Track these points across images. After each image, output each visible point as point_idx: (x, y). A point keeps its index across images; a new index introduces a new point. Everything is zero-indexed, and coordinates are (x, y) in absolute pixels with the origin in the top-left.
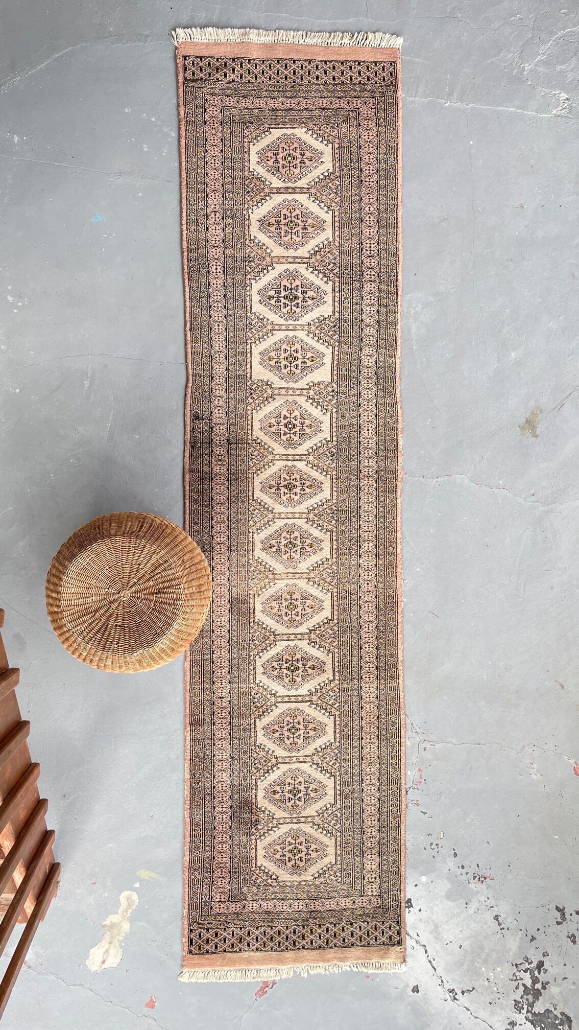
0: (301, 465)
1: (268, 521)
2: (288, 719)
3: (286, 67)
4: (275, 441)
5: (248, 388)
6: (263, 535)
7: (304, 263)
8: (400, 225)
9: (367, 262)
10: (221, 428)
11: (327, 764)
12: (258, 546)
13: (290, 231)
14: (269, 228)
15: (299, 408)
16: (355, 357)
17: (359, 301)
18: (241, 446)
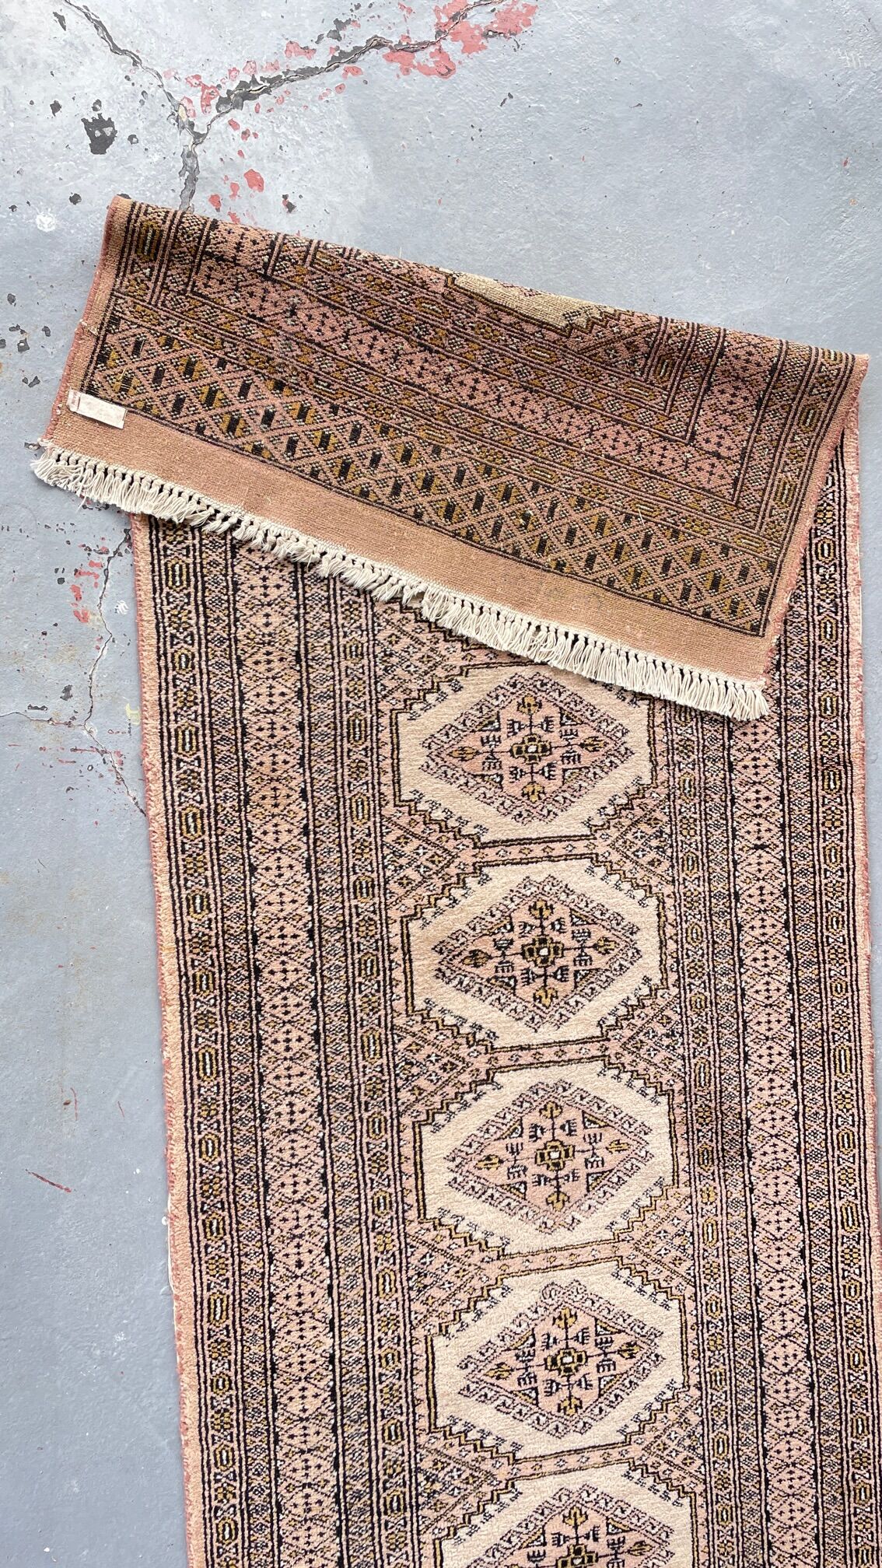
1: (641, 1431)
2: (551, 787)
6: (656, 1383)
11: (417, 641)
12: (669, 1346)
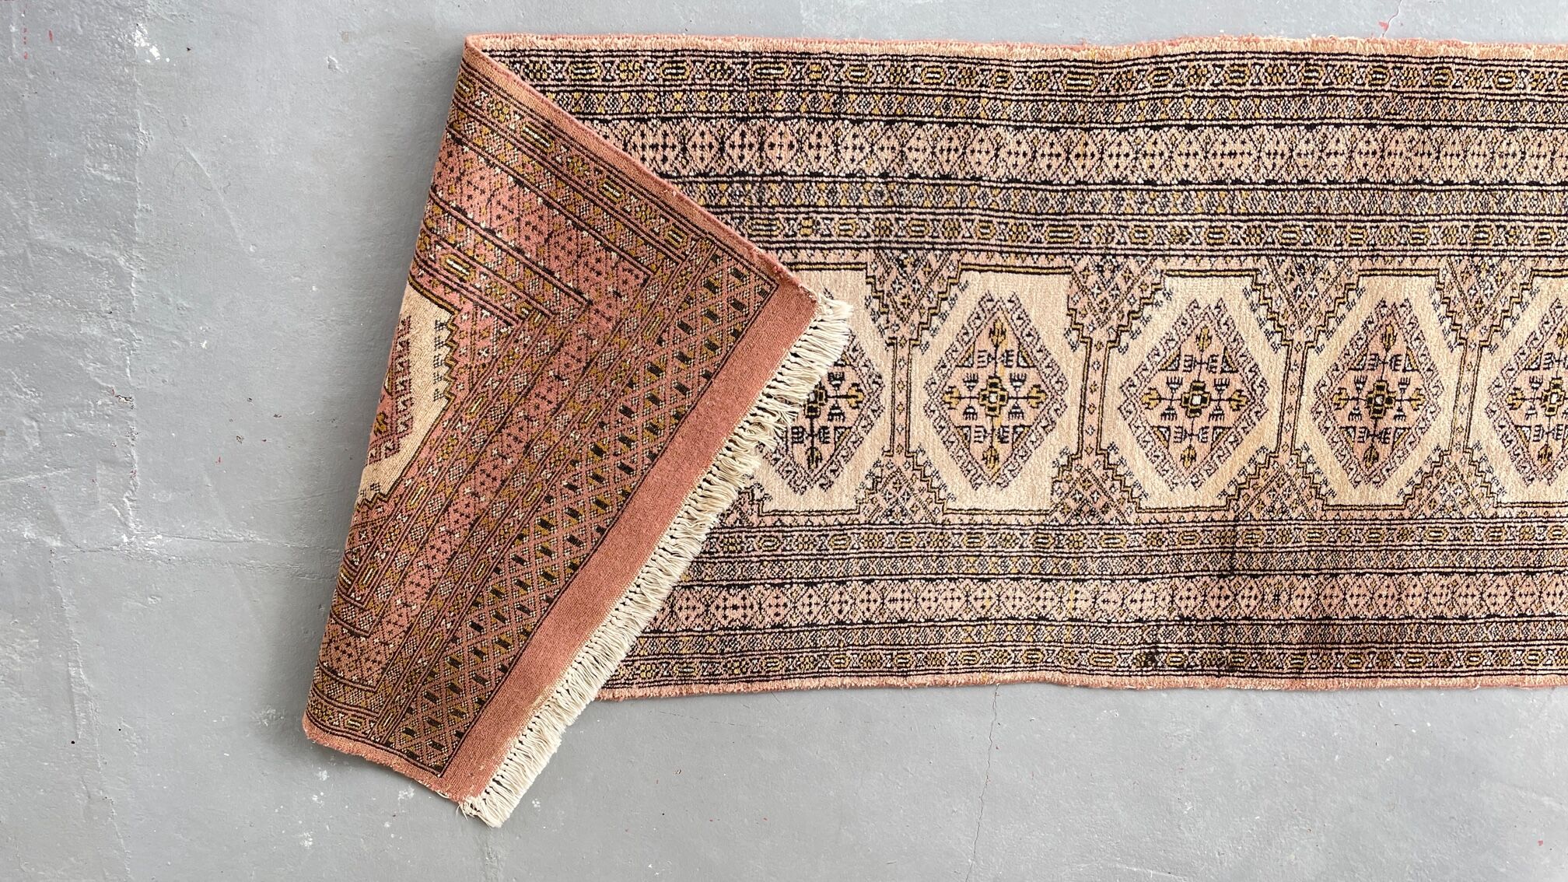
0: (1318, 367)
1: (1472, 462)
4: (1237, 442)
5: (1074, 522)
6: (1508, 476)
8: (579, 45)
9: (701, 159)
10: (1185, 594)
12: (1538, 490)
15: (1145, 374)
16: (997, 199)
17: (823, 186)
18: (1240, 541)
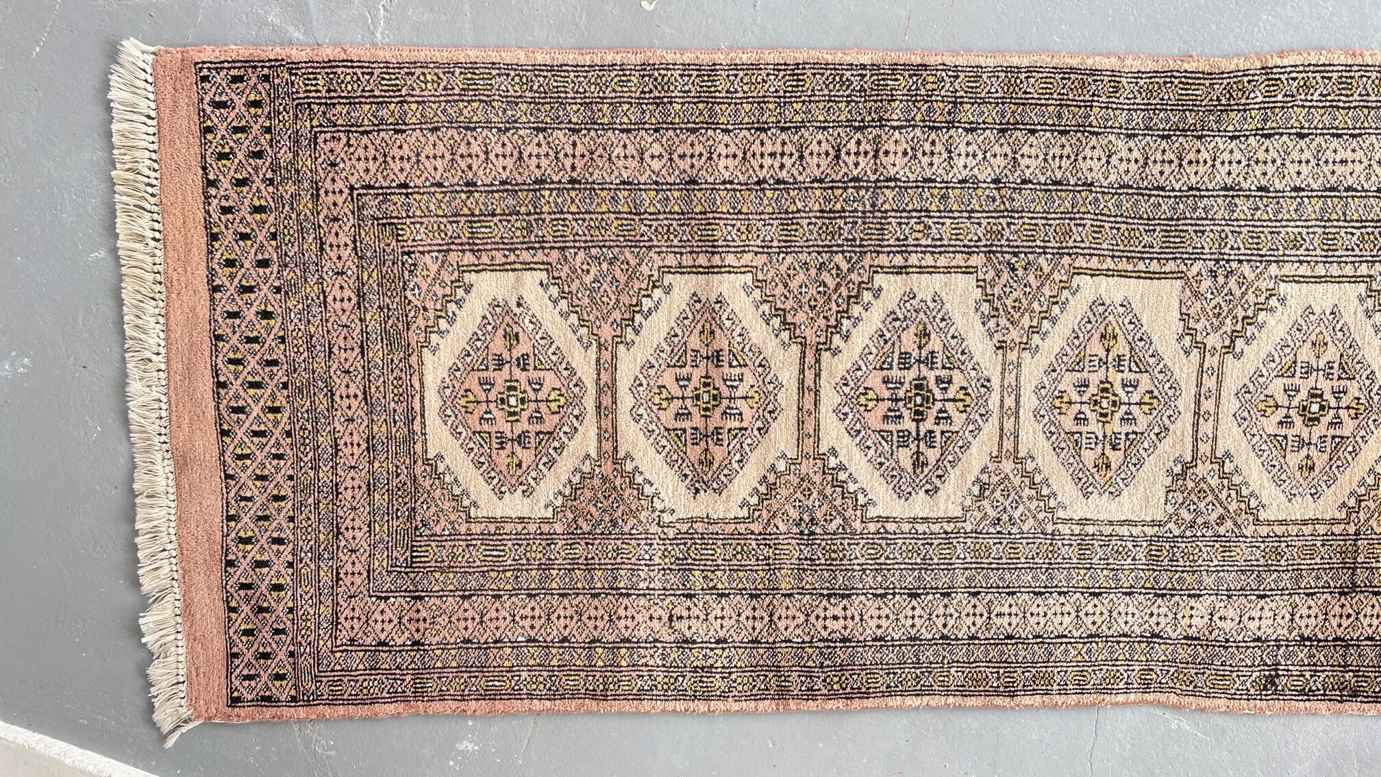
3: (238, 410)
4: (1356, 452)
5: (1188, 533)
7: (818, 361)
8: (705, 59)
9: (817, 166)
10: (1305, 612)
13: (725, 403)
14: (716, 465)
15: (1261, 380)
16: (1109, 205)
17: (936, 192)
18: (1362, 555)
